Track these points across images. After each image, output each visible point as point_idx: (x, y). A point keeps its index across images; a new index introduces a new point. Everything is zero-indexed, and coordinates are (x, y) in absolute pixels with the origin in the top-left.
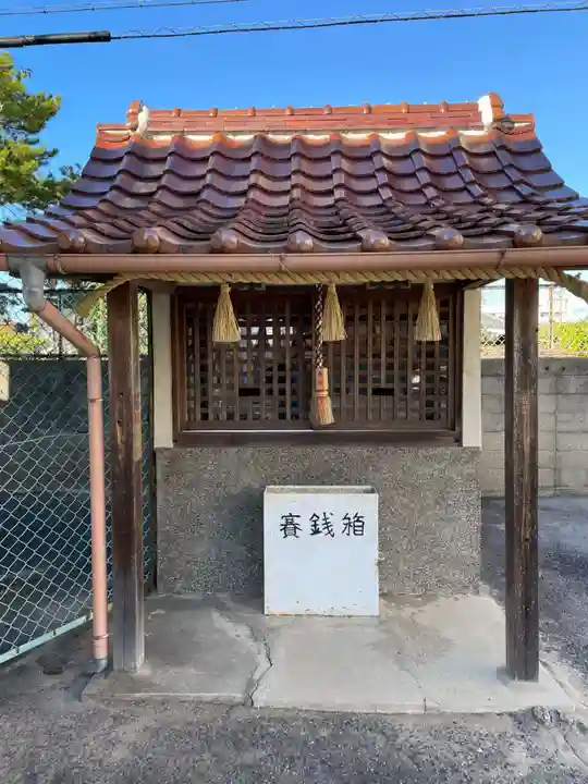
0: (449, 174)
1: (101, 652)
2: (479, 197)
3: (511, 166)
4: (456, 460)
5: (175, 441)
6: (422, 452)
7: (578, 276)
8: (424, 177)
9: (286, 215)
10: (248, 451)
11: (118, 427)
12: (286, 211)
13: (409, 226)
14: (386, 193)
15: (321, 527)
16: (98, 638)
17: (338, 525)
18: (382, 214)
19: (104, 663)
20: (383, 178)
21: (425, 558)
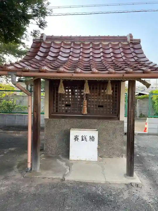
0: (118, 54)
1: (29, 166)
2: (124, 60)
3: (133, 52)
4: (118, 124)
5: (49, 117)
6: (110, 121)
7: (145, 80)
8: (112, 54)
9: (77, 63)
10: (67, 120)
11: (35, 113)
12: (77, 62)
13: (105, 67)
14: (102, 58)
15: (84, 139)
16: (29, 163)
17: (88, 139)
18: (101, 63)
19: (30, 169)
20: (102, 54)
21: (110, 148)
